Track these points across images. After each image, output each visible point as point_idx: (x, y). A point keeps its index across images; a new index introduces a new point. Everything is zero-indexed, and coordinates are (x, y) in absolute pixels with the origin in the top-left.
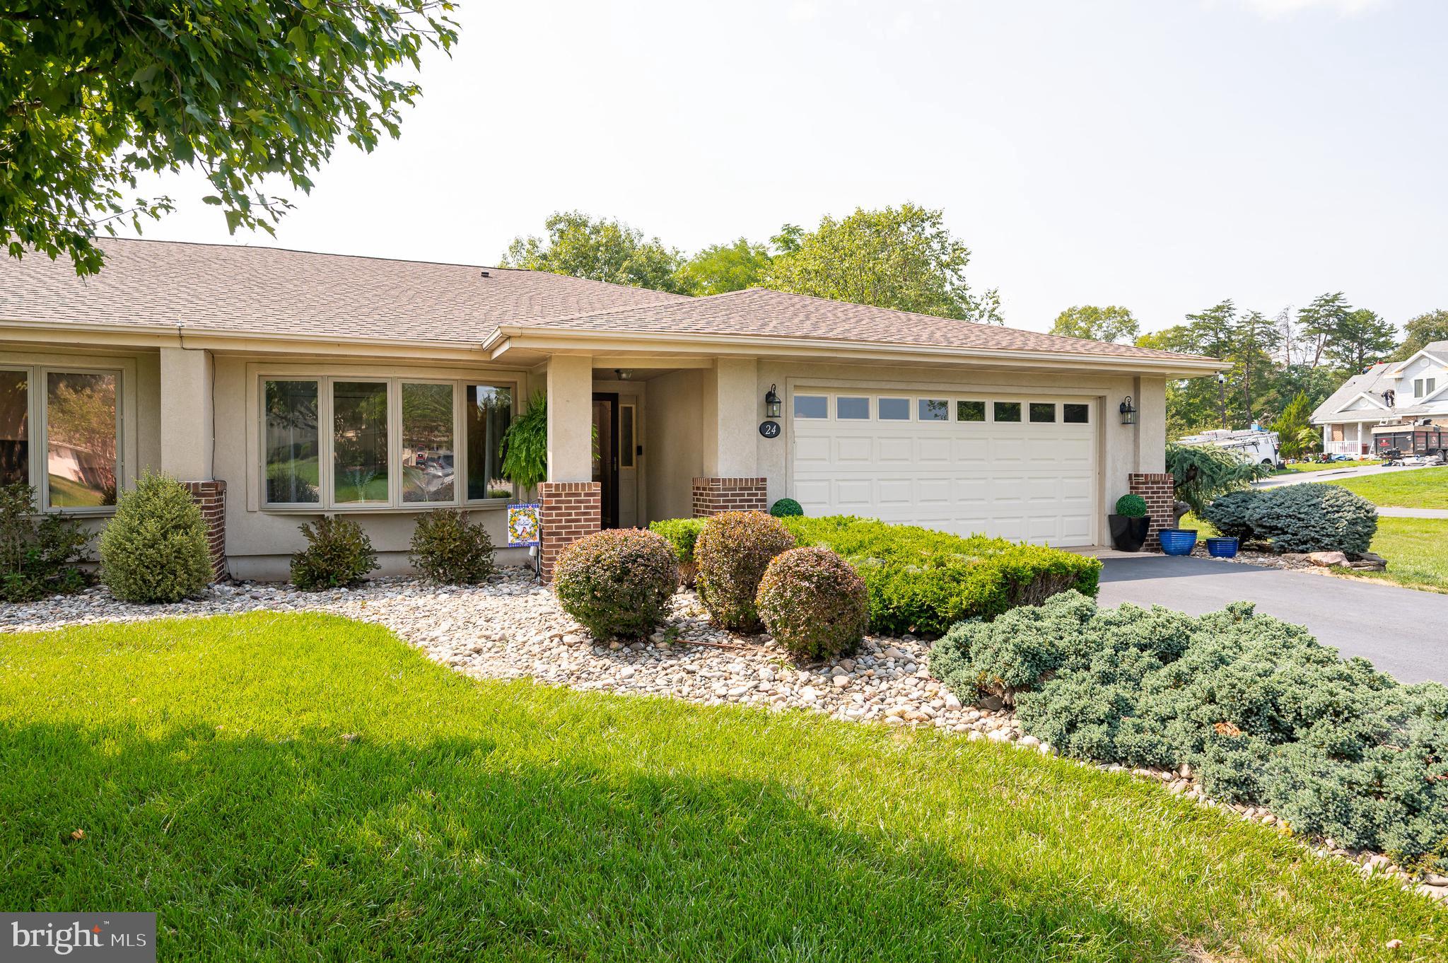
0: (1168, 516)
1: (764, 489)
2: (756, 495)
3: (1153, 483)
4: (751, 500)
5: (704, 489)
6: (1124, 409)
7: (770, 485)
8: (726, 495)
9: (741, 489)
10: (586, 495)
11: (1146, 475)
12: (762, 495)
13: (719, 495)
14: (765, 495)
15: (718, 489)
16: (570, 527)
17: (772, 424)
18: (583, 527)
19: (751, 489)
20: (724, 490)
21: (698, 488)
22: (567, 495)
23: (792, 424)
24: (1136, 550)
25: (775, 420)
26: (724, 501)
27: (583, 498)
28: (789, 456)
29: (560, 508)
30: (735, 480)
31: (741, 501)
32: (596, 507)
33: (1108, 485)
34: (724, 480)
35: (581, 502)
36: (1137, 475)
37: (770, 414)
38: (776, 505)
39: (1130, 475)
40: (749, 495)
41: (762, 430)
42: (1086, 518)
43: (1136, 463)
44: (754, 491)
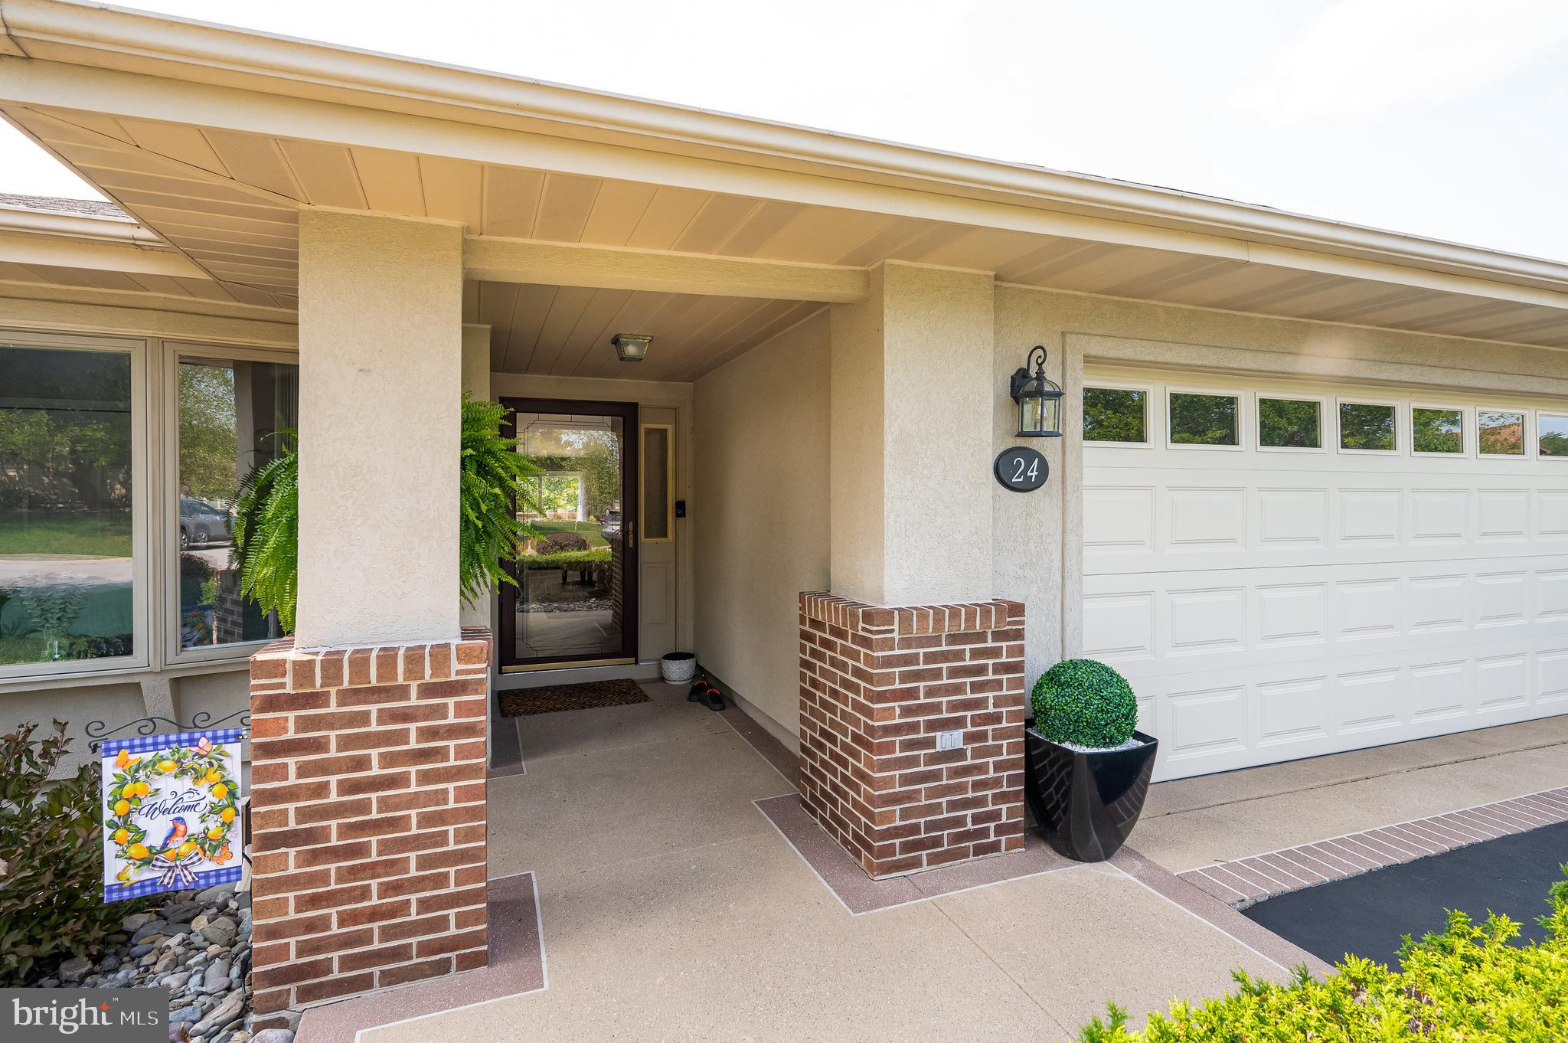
1: (1019, 635)
2: (995, 652)
4: (981, 670)
5: (839, 633)
7: (1032, 623)
8: (912, 659)
9: (953, 639)
10: (428, 690)
12: (1011, 652)
13: (889, 662)
14: (1020, 650)
15: (888, 644)
16: (363, 807)
17: (1028, 454)
18: (412, 801)
19: (981, 637)
20: (906, 643)
21: (815, 624)
22: (345, 697)
23: (1079, 456)
25: (1035, 444)
26: (904, 677)
27: (414, 701)
28: (1071, 538)
29: (319, 745)
30: (938, 612)
31: (954, 673)
32: (469, 730)
34: (905, 614)
35: (406, 716)
37: (1028, 428)
38: (1053, 677)
40: (975, 654)
41: (1003, 471)
44: (990, 644)
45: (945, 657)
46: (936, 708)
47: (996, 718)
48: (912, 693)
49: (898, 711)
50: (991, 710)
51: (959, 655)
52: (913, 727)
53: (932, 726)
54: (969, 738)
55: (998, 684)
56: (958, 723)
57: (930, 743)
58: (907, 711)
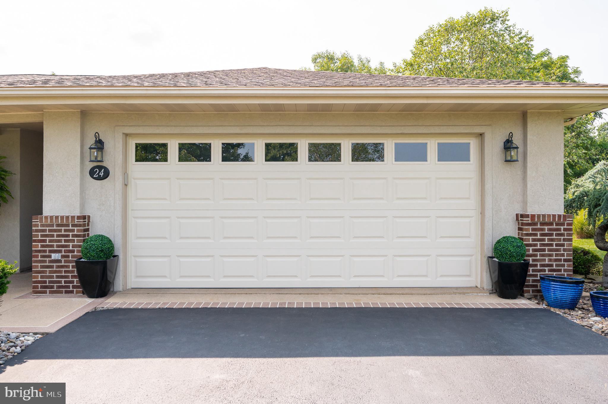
0: (565, 260)
1: (82, 225)
2: (73, 231)
3: (542, 224)
4: (68, 236)
6: (508, 145)
8: (44, 231)
9: (58, 225)
11: (533, 216)
12: (78, 231)
15: (37, 225)
17: (100, 168)
19: (68, 225)
20: (42, 226)
24: (514, 297)
25: (104, 164)
26: (42, 236)
33: (488, 224)
36: (522, 216)
37: (99, 159)
39: (517, 215)
41: (92, 173)
42: (468, 259)
43: (525, 203)
44: (71, 228)
45: (55, 231)
46: (52, 246)
47: (73, 251)
48: (44, 241)
49: (40, 246)
50: (71, 248)
51: (60, 231)
52: (45, 251)
53: (51, 251)
54: (63, 256)
55: (73, 241)
56: (60, 251)
57: (50, 256)
58: (42, 246)
